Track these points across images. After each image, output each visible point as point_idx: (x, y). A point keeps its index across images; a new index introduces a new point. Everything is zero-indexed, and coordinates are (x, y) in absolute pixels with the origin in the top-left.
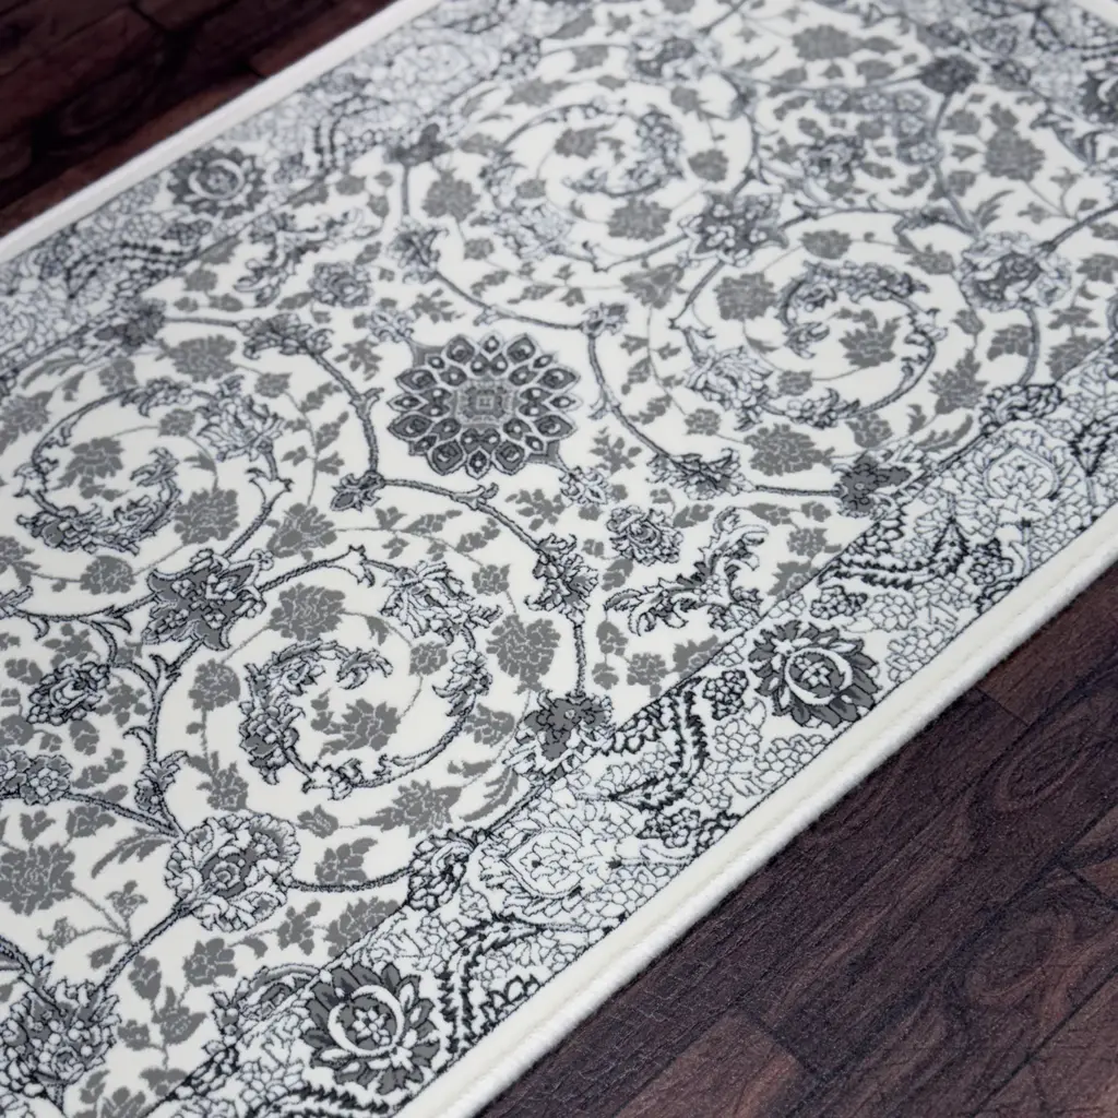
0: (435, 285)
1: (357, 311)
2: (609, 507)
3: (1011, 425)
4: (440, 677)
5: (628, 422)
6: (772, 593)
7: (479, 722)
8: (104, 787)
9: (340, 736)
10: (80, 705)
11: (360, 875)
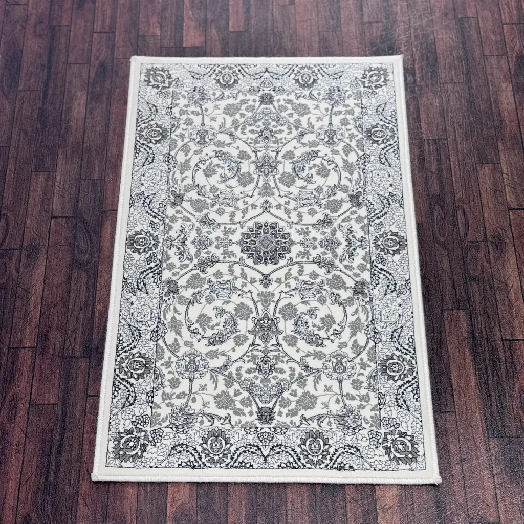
0: (222, 227)
1: (214, 245)
2: (317, 243)
3: (367, 168)
4: (329, 301)
5: (298, 223)
6: (365, 235)
7: (346, 303)
8: (297, 375)
9: (326, 328)
10: (271, 367)
11: (362, 347)
